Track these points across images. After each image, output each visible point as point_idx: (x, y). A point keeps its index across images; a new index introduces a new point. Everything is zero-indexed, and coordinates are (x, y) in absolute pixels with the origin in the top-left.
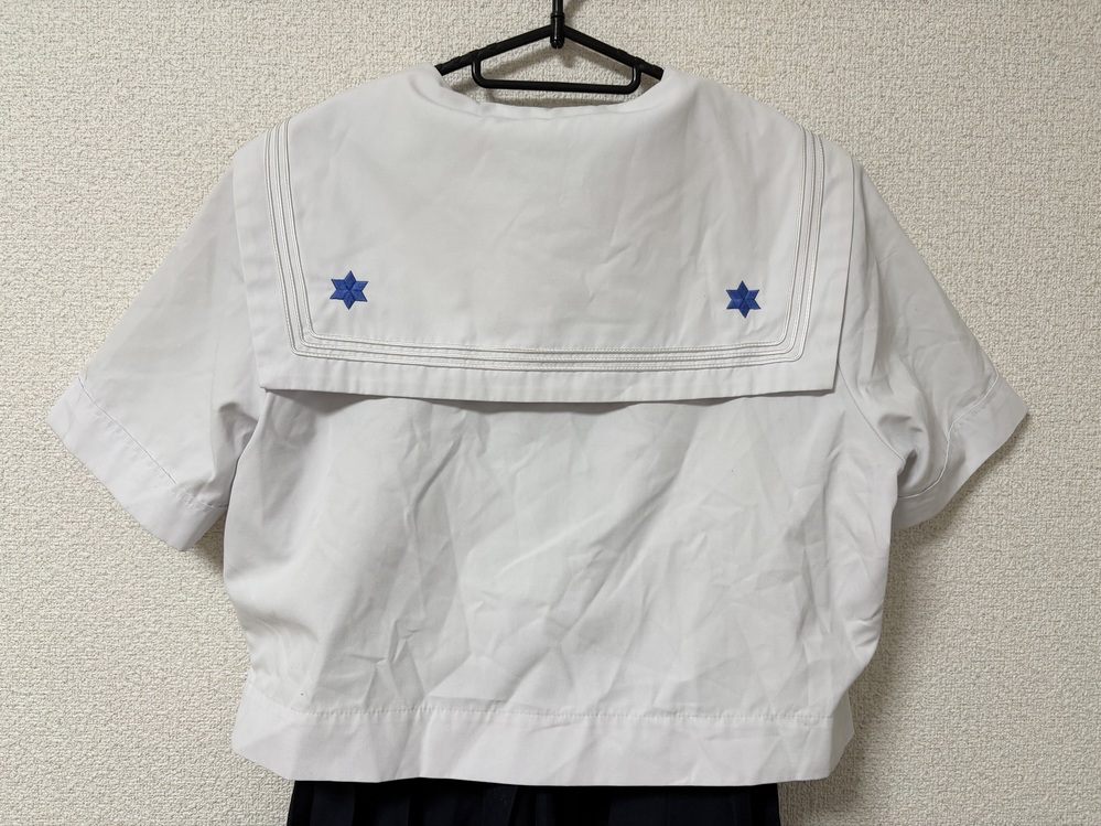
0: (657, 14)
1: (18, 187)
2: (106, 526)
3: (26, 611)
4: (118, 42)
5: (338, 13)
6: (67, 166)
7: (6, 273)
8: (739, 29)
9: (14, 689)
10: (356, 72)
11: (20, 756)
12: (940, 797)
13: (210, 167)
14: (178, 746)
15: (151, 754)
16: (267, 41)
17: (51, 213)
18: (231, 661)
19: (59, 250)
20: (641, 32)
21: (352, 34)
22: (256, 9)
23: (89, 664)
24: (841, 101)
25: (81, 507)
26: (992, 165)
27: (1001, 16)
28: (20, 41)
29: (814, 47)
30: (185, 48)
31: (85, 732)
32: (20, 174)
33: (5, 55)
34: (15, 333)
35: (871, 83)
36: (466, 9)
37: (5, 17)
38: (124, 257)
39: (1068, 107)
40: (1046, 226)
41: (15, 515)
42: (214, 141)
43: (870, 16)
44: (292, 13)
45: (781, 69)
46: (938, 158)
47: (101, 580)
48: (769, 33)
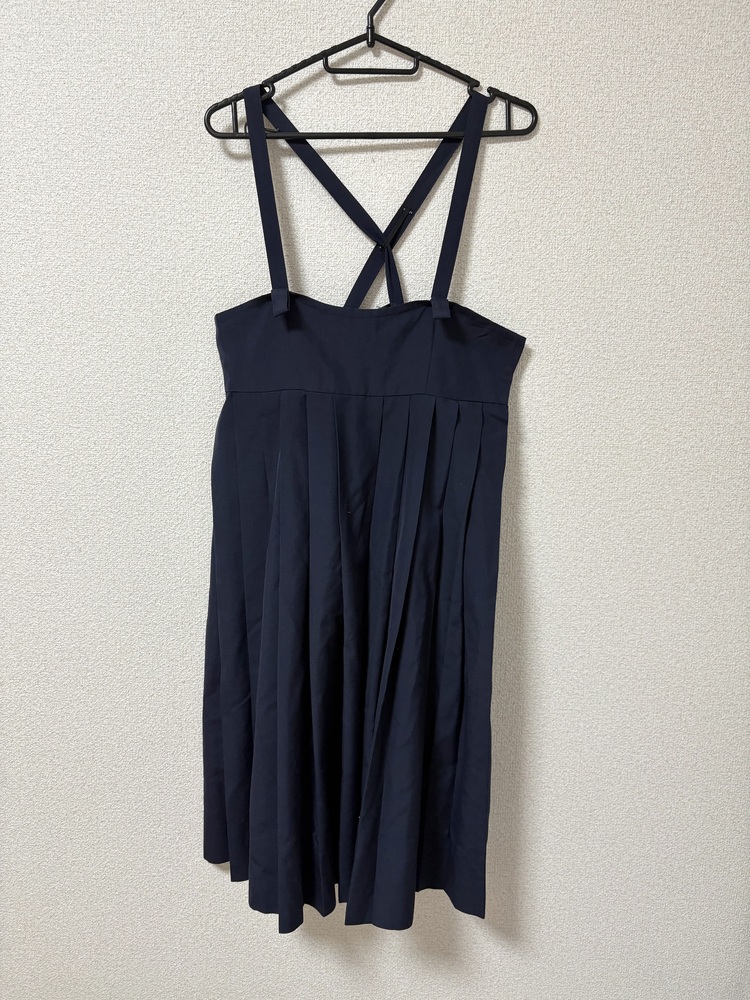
2: (117, 335)
3: (76, 382)
5: (238, 34)
10: (249, 69)
12: (570, 498)
17: (81, 153)
18: (185, 413)
26: (614, 130)
31: (108, 449)
32: (63, 130)
34: (64, 224)
39: (661, 94)
46: (583, 124)
47: (114, 365)
48: (486, 46)
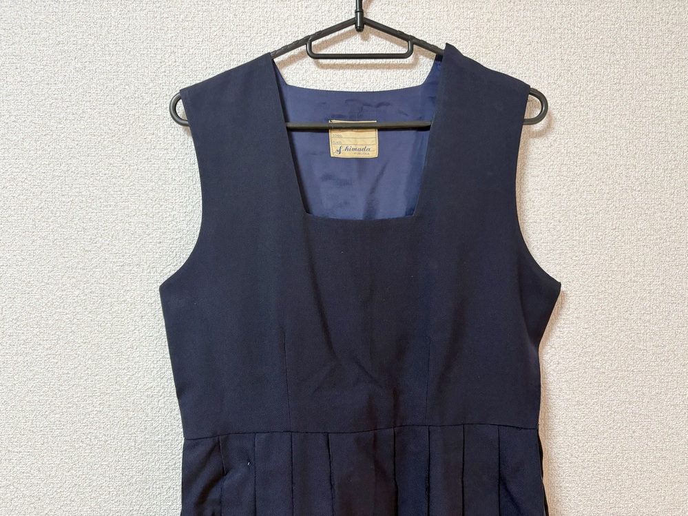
0: (417, 10)
1: (12, 126)
4: (75, 34)
6: (43, 112)
7: (4, 181)
8: (469, 18)
9: (10, 449)
11: (13, 493)
13: (134, 112)
14: (115, 485)
15: (98, 490)
16: (169, 31)
19: (38, 166)
20: (408, 21)
21: (224, 26)
22: (163, 12)
23: (57, 432)
24: (536, 63)
25: (52, 330)
27: (636, 7)
28: (13, 34)
29: (517, 29)
30: (118, 37)
33: (4, 43)
35: (555, 51)
36: (296, 9)
37: (4, 19)
38: (80, 169)
40: (670, 140)
41: (10, 336)
42: (136, 95)
43: (553, 9)
44: (185, 14)
45: (496, 44)
